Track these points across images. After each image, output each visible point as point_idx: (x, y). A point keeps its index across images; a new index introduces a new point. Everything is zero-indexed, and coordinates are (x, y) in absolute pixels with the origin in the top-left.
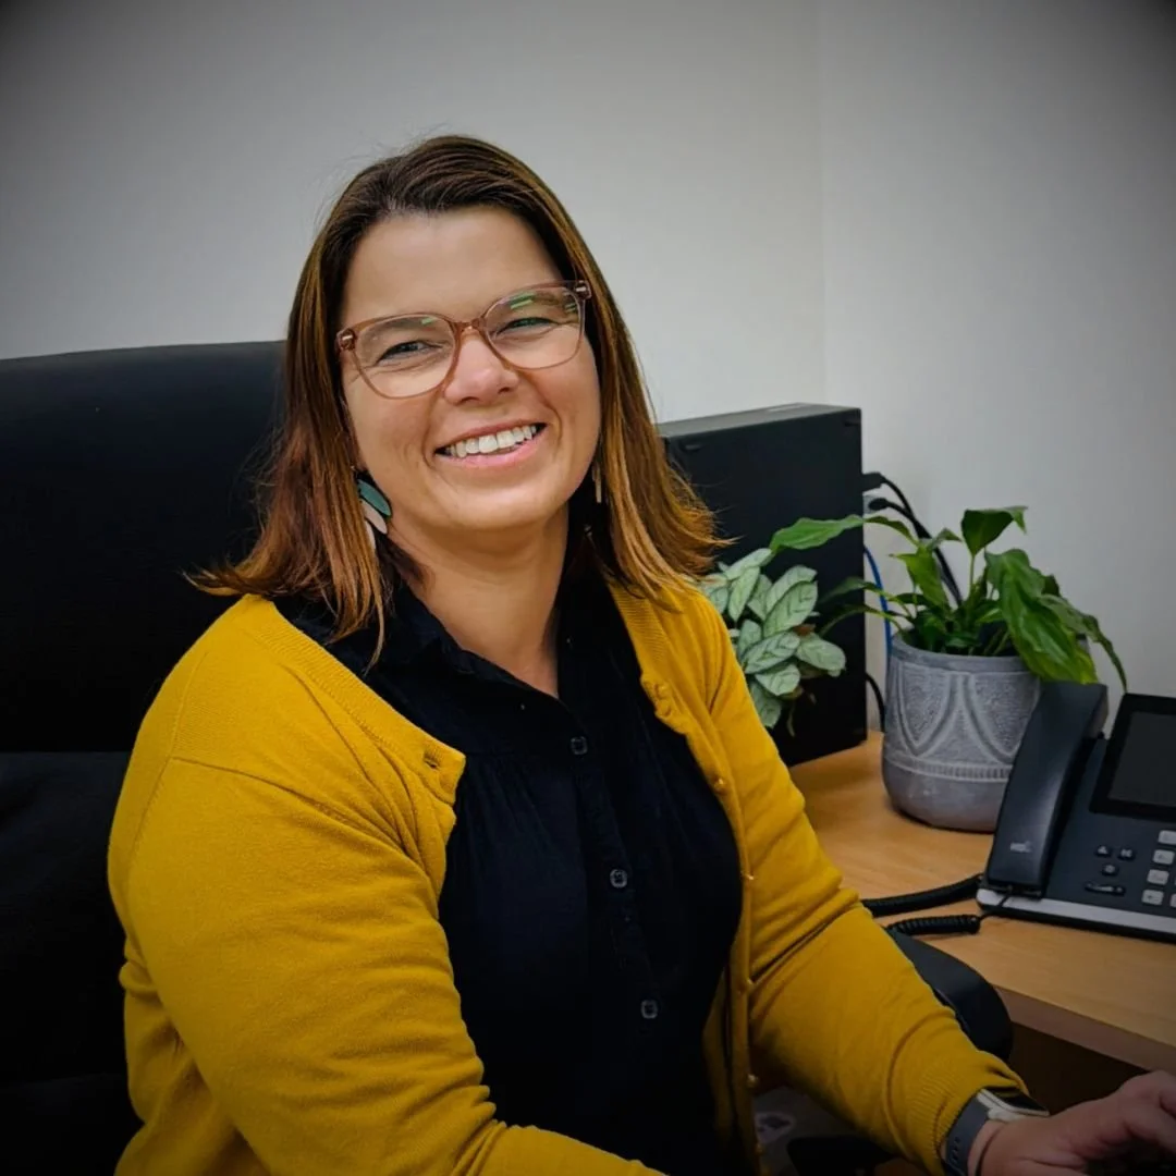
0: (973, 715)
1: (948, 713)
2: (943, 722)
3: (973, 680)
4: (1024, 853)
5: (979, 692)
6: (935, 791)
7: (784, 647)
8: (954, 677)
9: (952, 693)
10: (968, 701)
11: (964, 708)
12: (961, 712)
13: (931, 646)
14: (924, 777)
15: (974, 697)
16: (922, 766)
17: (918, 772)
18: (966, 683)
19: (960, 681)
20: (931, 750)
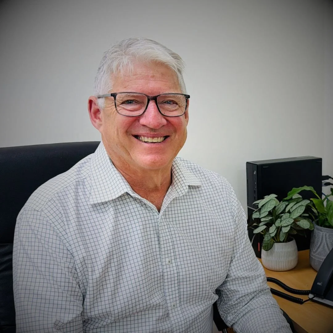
0: (327, 244)
1: (321, 243)
2: (320, 245)
3: (327, 235)
4: (320, 286)
5: (329, 238)
6: (317, 264)
7: (289, 222)
8: (323, 233)
9: (322, 238)
10: (326, 240)
11: (325, 242)
12: (324, 243)
13: (320, 225)
14: (315, 259)
15: (328, 239)
16: (315, 256)
17: (314, 258)
18: (326, 235)
19: (324, 235)
20: (317, 253)
